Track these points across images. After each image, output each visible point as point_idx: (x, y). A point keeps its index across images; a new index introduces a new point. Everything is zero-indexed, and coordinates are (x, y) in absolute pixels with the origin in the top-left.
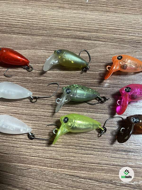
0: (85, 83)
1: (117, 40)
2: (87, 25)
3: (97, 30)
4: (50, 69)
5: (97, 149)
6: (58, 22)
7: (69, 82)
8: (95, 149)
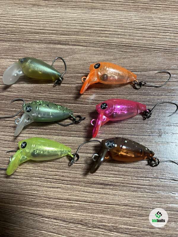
0: (58, 99)
1: (102, 44)
2: (65, 26)
3: (77, 33)
4: (16, 82)
5: (66, 182)
6: (30, 23)
7: (38, 97)
8: (64, 181)
